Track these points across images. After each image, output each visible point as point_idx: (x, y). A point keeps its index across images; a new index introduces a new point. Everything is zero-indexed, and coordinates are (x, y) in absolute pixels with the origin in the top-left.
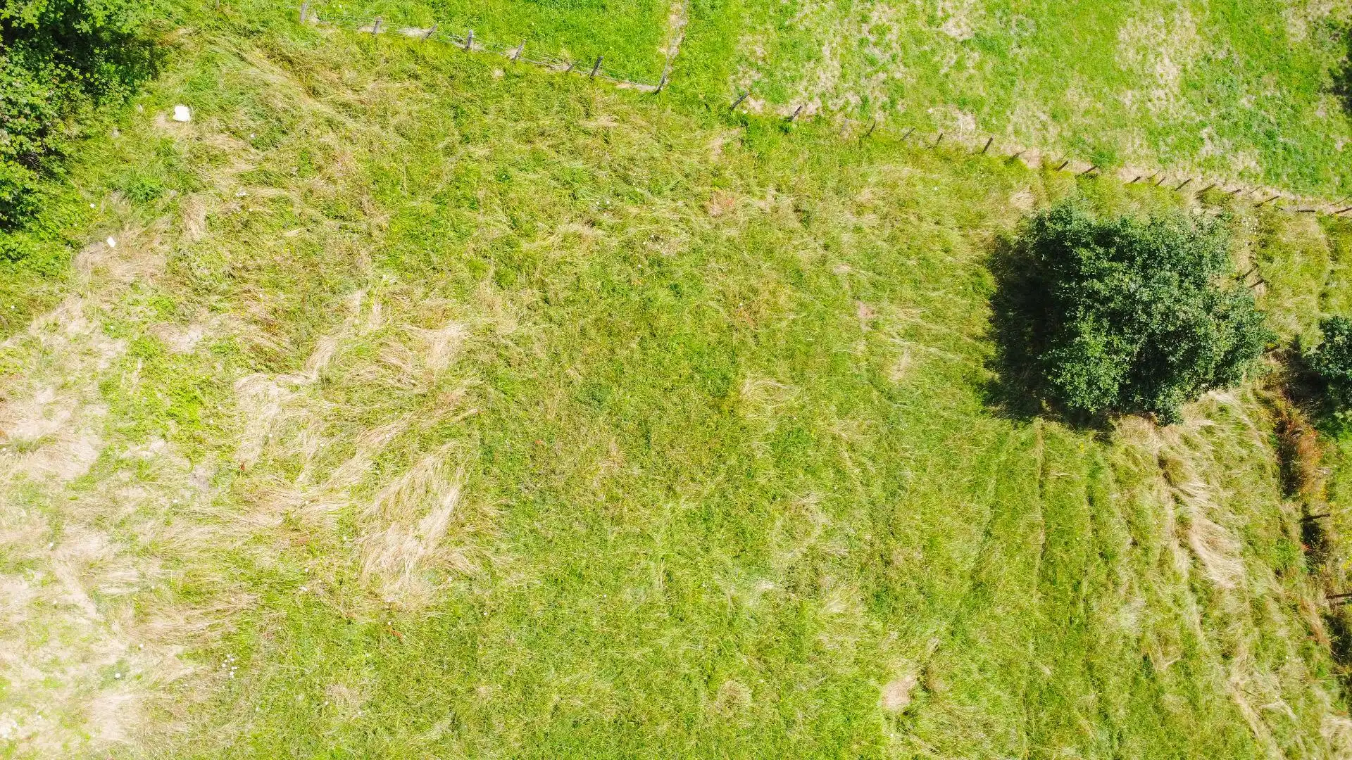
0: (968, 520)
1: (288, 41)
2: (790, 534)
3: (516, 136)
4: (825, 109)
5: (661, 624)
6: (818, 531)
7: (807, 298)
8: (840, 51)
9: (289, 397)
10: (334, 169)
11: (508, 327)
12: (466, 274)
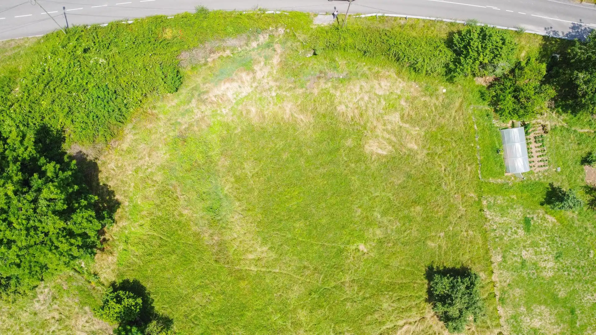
0: (400, 262)
1: (465, 105)
2: (390, 221)
3: (459, 151)
4: (490, 220)
5: (369, 196)
6: (392, 227)
7: (442, 220)
8: (507, 222)
9: (397, 122)
10: (441, 119)
11: (419, 157)
12: (427, 147)
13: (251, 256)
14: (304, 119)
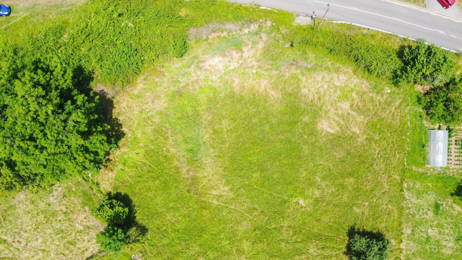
0: (330, 219)
1: (404, 104)
2: (327, 185)
3: (392, 141)
4: (407, 199)
5: (314, 163)
6: (328, 191)
7: (368, 192)
8: (420, 204)
9: (346, 109)
10: (383, 113)
11: (359, 140)
12: (367, 133)
13: (215, 193)
14: (275, 95)
